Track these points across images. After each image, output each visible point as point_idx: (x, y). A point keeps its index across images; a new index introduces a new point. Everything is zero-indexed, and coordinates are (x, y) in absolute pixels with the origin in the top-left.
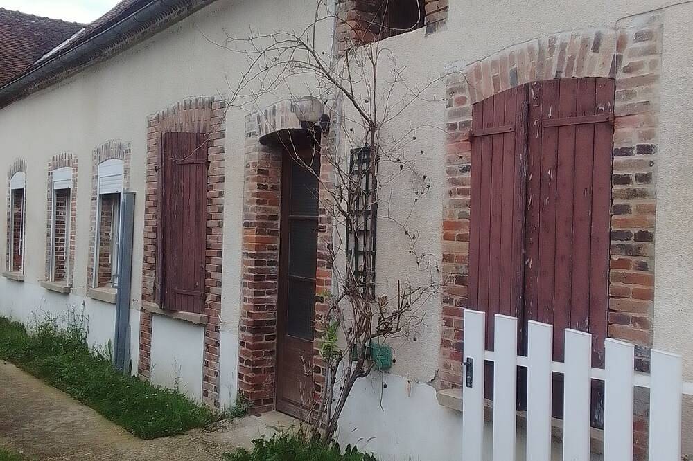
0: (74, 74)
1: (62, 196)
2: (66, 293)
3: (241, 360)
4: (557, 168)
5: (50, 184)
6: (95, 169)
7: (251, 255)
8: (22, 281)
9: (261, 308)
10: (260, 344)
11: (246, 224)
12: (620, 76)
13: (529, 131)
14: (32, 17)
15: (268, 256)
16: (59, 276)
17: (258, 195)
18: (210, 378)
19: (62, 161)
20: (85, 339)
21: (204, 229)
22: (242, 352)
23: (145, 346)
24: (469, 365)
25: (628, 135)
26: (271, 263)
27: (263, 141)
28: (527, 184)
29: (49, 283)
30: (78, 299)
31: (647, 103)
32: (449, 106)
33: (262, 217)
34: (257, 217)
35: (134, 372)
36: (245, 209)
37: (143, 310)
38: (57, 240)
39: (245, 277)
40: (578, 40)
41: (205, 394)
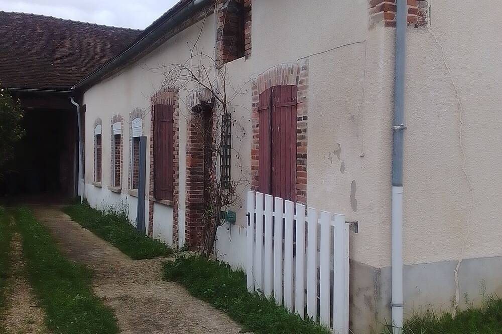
0: (121, 70)
1: (118, 138)
2: (119, 192)
3: (186, 223)
4: (280, 126)
5: (112, 131)
6: (131, 124)
7: (189, 169)
8: (101, 187)
9: (195, 196)
10: (194, 215)
11: (187, 153)
12: (299, 85)
13: (271, 109)
14: (113, 28)
15: (198, 169)
16: (118, 184)
17: (191, 138)
18: (175, 234)
19: (117, 119)
20: (127, 217)
21: (172, 155)
22: (186, 219)
23: (151, 219)
24: (249, 215)
25: (300, 112)
26: (199, 173)
27: (193, 109)
28: (271, 133)
29: (112, 188)
30: (124, 195)
31: (305, 98)
32: (252, 95)
33: (194, 149)
34: (191, 149)
35: (147, 234)
36: (187, 145)
37: (150, 200)
38: (116, 163)
39: (187, 181)
40: (287, 68)
41: (174, 242)
